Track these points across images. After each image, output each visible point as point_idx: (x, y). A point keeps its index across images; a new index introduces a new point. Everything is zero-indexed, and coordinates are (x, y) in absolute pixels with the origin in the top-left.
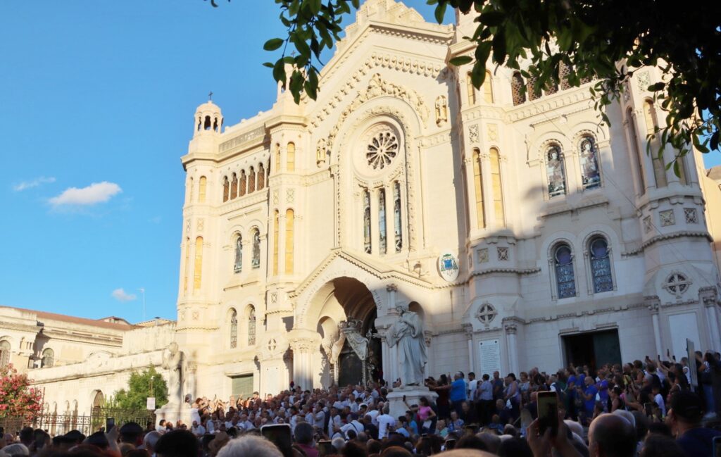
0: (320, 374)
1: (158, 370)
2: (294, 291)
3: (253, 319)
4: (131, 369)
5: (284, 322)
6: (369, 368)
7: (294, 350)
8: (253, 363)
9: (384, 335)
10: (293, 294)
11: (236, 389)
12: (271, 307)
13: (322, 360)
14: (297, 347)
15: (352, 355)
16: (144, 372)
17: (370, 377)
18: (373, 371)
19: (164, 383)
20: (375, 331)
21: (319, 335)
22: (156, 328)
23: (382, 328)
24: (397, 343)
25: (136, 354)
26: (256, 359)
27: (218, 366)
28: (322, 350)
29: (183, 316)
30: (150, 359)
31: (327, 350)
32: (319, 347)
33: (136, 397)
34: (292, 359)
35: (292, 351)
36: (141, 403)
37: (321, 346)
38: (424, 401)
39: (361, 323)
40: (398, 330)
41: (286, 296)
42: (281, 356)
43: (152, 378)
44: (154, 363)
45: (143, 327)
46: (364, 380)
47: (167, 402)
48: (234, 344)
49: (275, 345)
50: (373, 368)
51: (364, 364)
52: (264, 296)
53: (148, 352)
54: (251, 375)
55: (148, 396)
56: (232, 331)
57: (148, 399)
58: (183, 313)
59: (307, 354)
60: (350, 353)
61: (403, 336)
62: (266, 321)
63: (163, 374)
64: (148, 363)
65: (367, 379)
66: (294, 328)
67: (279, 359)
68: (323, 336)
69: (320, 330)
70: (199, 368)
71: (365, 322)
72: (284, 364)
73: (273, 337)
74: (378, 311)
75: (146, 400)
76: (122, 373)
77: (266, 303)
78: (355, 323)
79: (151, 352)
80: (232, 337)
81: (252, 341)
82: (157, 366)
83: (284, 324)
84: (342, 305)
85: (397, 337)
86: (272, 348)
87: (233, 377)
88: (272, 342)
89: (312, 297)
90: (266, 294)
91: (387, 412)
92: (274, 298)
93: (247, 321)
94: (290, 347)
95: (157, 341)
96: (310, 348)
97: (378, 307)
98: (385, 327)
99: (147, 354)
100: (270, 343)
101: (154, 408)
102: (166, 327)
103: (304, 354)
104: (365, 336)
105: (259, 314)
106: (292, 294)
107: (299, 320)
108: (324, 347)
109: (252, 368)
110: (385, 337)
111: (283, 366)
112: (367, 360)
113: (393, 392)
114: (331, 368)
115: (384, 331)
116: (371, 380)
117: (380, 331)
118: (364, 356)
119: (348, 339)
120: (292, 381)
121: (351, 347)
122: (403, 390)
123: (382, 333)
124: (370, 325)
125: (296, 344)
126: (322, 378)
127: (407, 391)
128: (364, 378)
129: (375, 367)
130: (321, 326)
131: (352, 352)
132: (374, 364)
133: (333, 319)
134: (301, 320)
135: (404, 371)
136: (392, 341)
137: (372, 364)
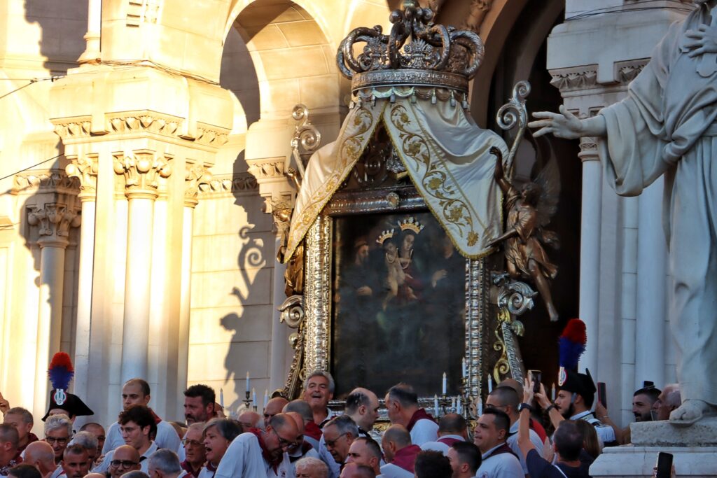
0: (227, 322)
6: (500, 299)
7: (86, 181)
9: (595, 122)
14: (106, 167)
17: (509, 350)
18: (524, 317)
21: (232, 102)
23: (586, 79)
24: (670, 169)
28: (244, 185)
31: (270, 188)
32: (228, 170)
34: (75, 229)
35: (74, 183)
37: (241, 164)
39: (470, 49)
42: (12, 210)
46: (470, 368)
50: (528, 302)
51: (474, 276)
59: (161, 205)
60: (401, 213)
61: (703, 136)
65: (491, 359)
66: (92, 52)
68: (253, 114)
69: (239, 77)
71: (488, 45)
78: (436, 43)
83: (35, 31)
85: (666, 139)
94: (63, 160)
96: (177, 169)
98: (606, 75)
103: (141, 205)
104: (490, 124)
107: (120, 12)
108: (253, 169)
111: (17, 266)
112: (496, 256)
113: (629, 447)
114: (290, 292)
115: (595, 102)
116: (509, 365)
117: (573, 102)
118: (480, 230)
119: (394, 133)
120: (66, 351)
121: (407, 179)
122: (689, 436)
123: (584, 110)
124: (524, 63)
125: (98, 146)
126: (234, 342)
127: (708, 444)
128: (475, 352)
129: (535, 299)
130: (247, 54)
131: (411, 203)
132: (531, 282)
133: (311, 13)
134: (135, 10)
135: (699, 334)
136: (640, 156)
137: (520, 277)
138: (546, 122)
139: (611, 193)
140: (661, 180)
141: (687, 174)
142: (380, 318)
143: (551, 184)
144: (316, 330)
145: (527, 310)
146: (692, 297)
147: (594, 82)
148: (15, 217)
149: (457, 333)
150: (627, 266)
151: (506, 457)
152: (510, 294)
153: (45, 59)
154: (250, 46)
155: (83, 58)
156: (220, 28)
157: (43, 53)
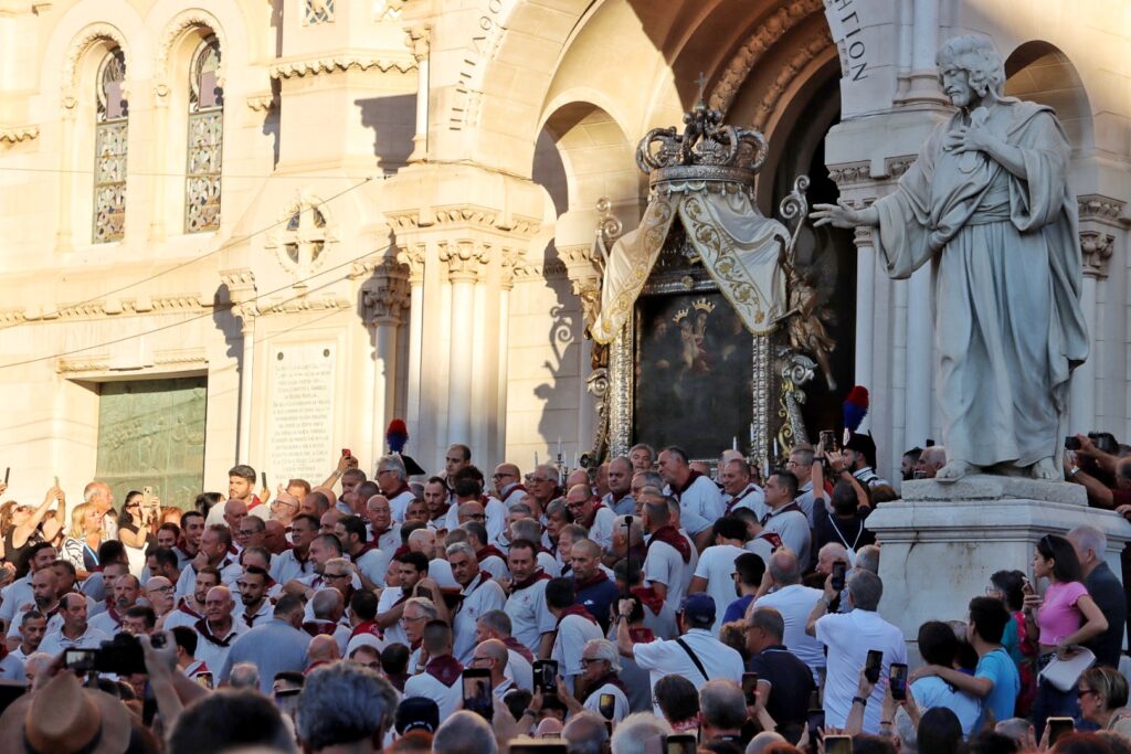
0: (541, 391)
3: (209, 100)
5: (366, 123)
6: (784, 371)
7: (415, 268)
8: (209, 321)
9: (870, 213)
11: (115, 446)
12: (305, 45)
13: (550, 321)
14: (433, 255)
15: (702, 304)
17: (792, 415)
18: (806, 386)
20: (824, 189)
21: (542, 194)
23: (860, 173)
24: (936, 255)
26: (223, 304)
27: (27, 328)
28: (554, 269)
31: (578, 273)
32: (540, 257)
34: (405, 310)
35: (405, 269)
37: (551, 250)
38: (1057, 552)
39: (755, 146)
40: (942, 190)
42: (351, 293)
46: (758, 432)
48: (110, 223)
49: (318, 234)
50: (809, 374)
51: (761, 350)
54: (199, 380)
56: (102, 157)
59: (480, 288)
60: (695, 294)
61: (964, 225)
62: (274, 109)
65: (776, 424)
66: (418, 153)
67: (337, 306)
68: (561, 205)
69: (549, 173)
71: (771, 143)
72: (365, 334)
73: (308, 196)
74: (844, 82)
77: (278, 21)
78: (725, 142)
80: (100, 186)
81: (204, 213)
83: (370, 134)
84: (666, 49)
85: (933, 227)
86: (305, 251)
87: (101, 388)
88: (307, 219)
91: (868, 597)
93: (179, 105)
94: (395, 249)
96: (495, 256)
97: (849, 66)
98: (878, 170)
100: (294, 223)
103: (463, 288)
104: (773, 214)
105: (243, 77)
107: (444, 117)
108: (562, 256)
109: (202, 344)
110: (877, 226)
111: (355, 341)
112: (780, 333)
113: (899, 502)
114: (596, 365)
115: (869, 193)
116: (792, 430)
117: (849, 194)
118: (766, 310)
119: (688, 223)
120: (399, 417)
121: (700, 264)
122: (953, 492)
123: (859, 202)
124: (803, 159)
125: (426, 236)
126: (546, 410)
127: (970, 499)
128: (762, 418)
129: (815, 370)
130: (556, 152)
131: (703, 285)
132: (811, 355)
133: (613, 115)
134: (457, 115)
135: (962, 401)
136: (910, 243)
137: (802, 351)
138: (825, 213)
139: (883, 276)
140: (928, 264)
141: (950, 259)
142: (677, 389)
143: (829, 266)
144: (620, 399)
145: (808, 381)
146: (955, 369)
147: (867, 176)
148: (353, 300)
149: (746, 401)
150: (898, 341)
151: (794, 514)
152: (793, 366)
153: (379, 159)
154: (559, 145)
155: (412, 158)
156: (533, 130)
157: (377, 154)
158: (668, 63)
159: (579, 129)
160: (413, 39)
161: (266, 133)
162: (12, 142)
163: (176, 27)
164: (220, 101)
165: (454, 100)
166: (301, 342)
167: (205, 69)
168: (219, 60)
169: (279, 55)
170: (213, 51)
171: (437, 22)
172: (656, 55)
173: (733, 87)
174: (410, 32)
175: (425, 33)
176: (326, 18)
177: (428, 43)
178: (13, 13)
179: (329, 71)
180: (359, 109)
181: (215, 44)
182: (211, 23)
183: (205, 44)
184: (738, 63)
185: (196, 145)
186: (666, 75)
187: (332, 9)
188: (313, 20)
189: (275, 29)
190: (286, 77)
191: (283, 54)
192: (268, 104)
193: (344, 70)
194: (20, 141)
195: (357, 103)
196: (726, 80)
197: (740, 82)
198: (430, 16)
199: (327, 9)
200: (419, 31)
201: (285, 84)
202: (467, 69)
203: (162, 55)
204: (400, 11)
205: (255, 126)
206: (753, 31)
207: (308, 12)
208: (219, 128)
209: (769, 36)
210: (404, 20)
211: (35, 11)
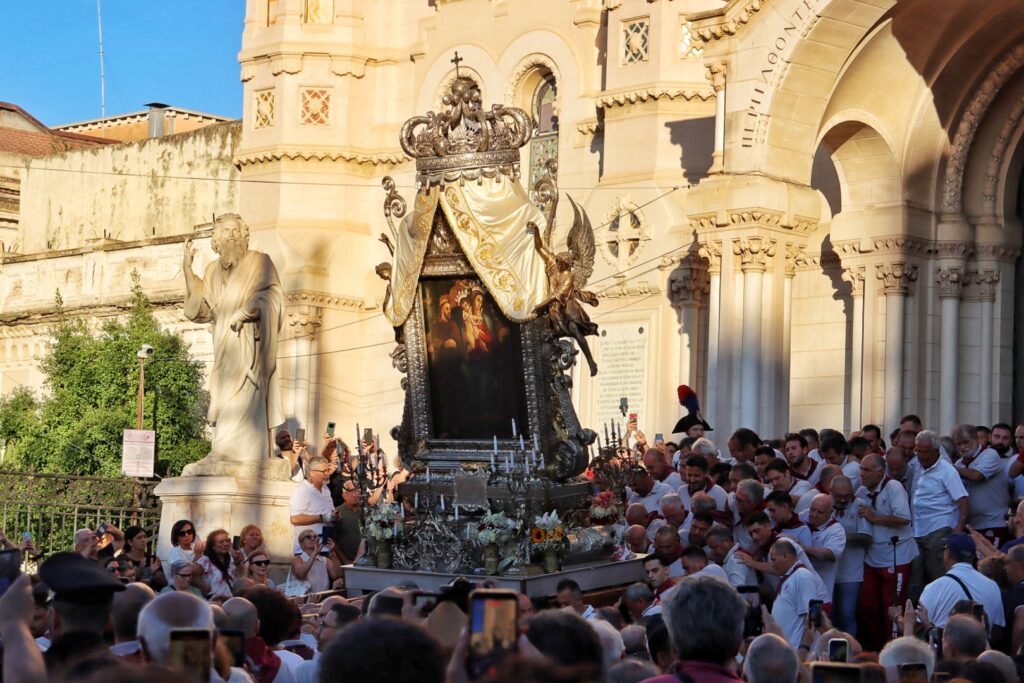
1: (168, 322)
2: (721, 14)
3: (547, 126)
4: (56, 313)
5: (674, 141)
7: (714, 260)
10: (712, 28)
12: (625, 79)
14: (728, 250)
16: (112, 328)
19: (193, 372)
21: (819, 198)
22: (154, 149)
25: (75, 253)
28: (830, 260)
29: (265, 108)
30: (135, 275)
31: (850, 263)
32: (818, 249)
33: (78, 425)
34: (706, 295)
35: (705, 262)
36: (100, 450)
37: (827, 245)
41: (686, 34)
42: (661, 281)
43: (142, 354)
44: (149, 293)
45: (103, 142)
47: (207, 449)
49: (634, 233)
52: (595, 30)
53: (123, 246)
55: (126, 425)
57: (126, 433)
58: (266, 94)
59: (768, 277)
62: (599, 133)
63: (187, 338)
64: (124, 291)
66: (717, 166)
67: (655, 292)
68: (836, 208)
69: (825, 180)
70: (332, 318)
72: (673, 314)
73: (626, 202)
75: (120, 440)
76: (23, 330)
77: (602, 61)
79: (134, 245)
82: (161, 304)
83: (678, 150)
84: (926, 74)
86: (624, 248)
88: (625, 222)
89: (794, 39)
90: (605, 23)
92: (636, 40)
94: (696, 245)
95: (159, 202)
96: (780, 250)
99: (120, 256)
100: (615, 225)
101: (148, 471)
102: (198, 146)
103: (754, 277)
105: (574, 106)
106: (711, 26)
107: (738, 137)
108: (836, 249)
111: (665, 318)
125: (723, 234)
130: (832, 164)
133: (878, 131)
134: (748, 135)
148: (664, 287)
153: (684, 170)
154: (834, 157)
155: (711, 170)
156: (812, 146)
157: (683, 166)
158: (928, 85)
159: (851, 144)
160: (712, 73)
161: (593, 151)
162: (394, 164)
163: (521, 69)
164: (556, 127)
165: (745, 122)
166: (620, 322)
167: (544, 102)
168: (556, 94)
169: (603, 89)
170: (551, 87)
171: (733, 58)
172: (918, 79)
173: (983, 106)
174: (710, 67)
175: (723, 68)
176: (642, 57)
177: (725, 76)
178: (396, 62)
179: (643, 101)
180: (669, 130)
181: (552, 81)
182: (550, 64)
183: (544, 81)
184: (988, 85)
185: (537, 162)
186: (926, 95)
187: (646, 50)
188: (631, 60)
189: (600, 67)
190: (609, 107)
191: (607, 88)
192: (594, 128)
193: (656, 99)
194: (400, 163)
195: (667, 125)
196: (978, 99)
197: (990, 100)
198: (727, 54)
199: (642, 50)
200: (717, 66)
201: (608, 112)
202: (757, 96)
203: (510, 92)
204: (702, 51)
205: (583, 147)
206: (1000, 58)
207: (627, 53)
208: (555, 149)
209: (1014, 62)
210: (705, 57)
211: (412, 60)
